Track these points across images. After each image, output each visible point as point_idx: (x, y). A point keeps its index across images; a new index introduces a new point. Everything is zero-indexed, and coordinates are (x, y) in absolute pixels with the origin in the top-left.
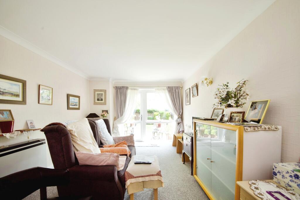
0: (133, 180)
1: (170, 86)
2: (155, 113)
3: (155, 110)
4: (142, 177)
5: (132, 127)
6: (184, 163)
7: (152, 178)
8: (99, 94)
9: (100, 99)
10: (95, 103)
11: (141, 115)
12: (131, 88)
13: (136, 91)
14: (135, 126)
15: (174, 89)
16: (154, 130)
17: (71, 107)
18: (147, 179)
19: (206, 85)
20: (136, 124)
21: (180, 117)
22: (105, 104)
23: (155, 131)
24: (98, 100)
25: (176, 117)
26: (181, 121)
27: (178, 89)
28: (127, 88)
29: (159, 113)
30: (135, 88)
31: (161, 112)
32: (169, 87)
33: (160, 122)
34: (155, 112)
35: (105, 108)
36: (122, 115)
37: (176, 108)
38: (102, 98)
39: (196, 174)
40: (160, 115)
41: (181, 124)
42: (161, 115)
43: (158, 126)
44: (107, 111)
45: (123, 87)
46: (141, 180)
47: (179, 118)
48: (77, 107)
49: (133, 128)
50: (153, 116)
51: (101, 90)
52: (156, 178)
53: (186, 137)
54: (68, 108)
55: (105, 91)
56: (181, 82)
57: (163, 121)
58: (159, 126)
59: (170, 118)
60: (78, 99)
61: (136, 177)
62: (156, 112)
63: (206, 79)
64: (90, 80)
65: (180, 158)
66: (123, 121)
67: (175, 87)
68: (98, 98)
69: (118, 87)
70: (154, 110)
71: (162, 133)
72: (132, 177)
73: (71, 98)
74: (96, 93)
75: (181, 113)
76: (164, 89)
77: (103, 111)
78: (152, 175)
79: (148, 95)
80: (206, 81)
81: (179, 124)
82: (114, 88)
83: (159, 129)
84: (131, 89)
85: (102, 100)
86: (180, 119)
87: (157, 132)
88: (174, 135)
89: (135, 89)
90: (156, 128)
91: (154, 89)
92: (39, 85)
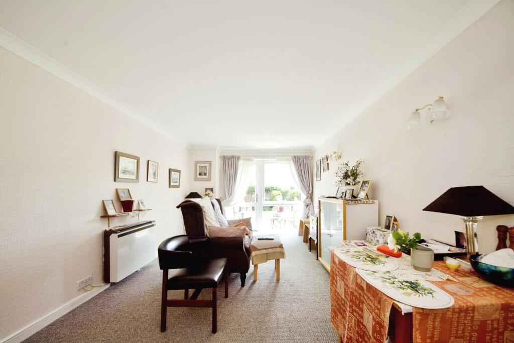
0: (258, 252)
1: (296, 155)
2: (274, 192)
3: (274, 187)
4: (266, 249)
5: (241, 212)
6: (310, 251)
7: (275, 250)
8: (202, 167)
9: (202, 173)
10: (196, 179)
11: (256, 194)
12: (244, 157)
13: (250, 161)
14: (247, 210)
15: (302, 159)
16: (274, 216)
17: (172, 184)
18: (270, 251)
19: (334, 159)
20: (247, 208)
21: (310, 196)
22: (209, 179)
23: (276, 218)
24: (200, 174)
25: (304, 196)
26: (310, 202)
27: (307, 159)
28: (238, 158)
29: (280, 191)
30: (249, 157)
31: (283, 191)
32: (295, 157)
33: (282, 204)
34: (274, 190)
35: (209, 185)
36: (230, 194)
37: (304, 185)
38: (206, 172)
39: (320, 257)
40: (282, 195)
41: (311, 206)
42: (284, 195)
43: (279, 210)
44: (212, 190)
45: (233, 157)
46: (264, 251)
47: (307, 198)
48: (177, 184)
49: (242, 214)
50: (270, 197)
51: (205, 162)
52: (279, 250)
53: (312, 219)
54: (170, 186)
55: (210, 163)
56: (311, 150)
57: (286, 202)
58: (281, 209)
59: (295, 198)
60: (178, 173)
61: (260, 250)
62: (276, 190)
63: (335, 153)
64: (191, 149)
65: (306, 246)
66: (233, 203)
67: (302, 156)
68: (200, 171)
69: (227, 156)
70: (272, 188)
71: (285, 221)
72: (256, 249)
73: (173, 173)
74: (199, 165)
75: (310, 192)
76: (288, 160)
77: (206, 189)
78: (275, 247)
79: (267, 166)
80: (334, 155)
81: (307, 206)
82: (220, 157)
83: (281, 214)
84: (244, 159)
85: (205, 174)
86: (309, 199)
87: (277, 219)
88: (301, 221)
89: (249, 160)
90: (277, 213)
91: (275, 159)
92: (148, 161)
